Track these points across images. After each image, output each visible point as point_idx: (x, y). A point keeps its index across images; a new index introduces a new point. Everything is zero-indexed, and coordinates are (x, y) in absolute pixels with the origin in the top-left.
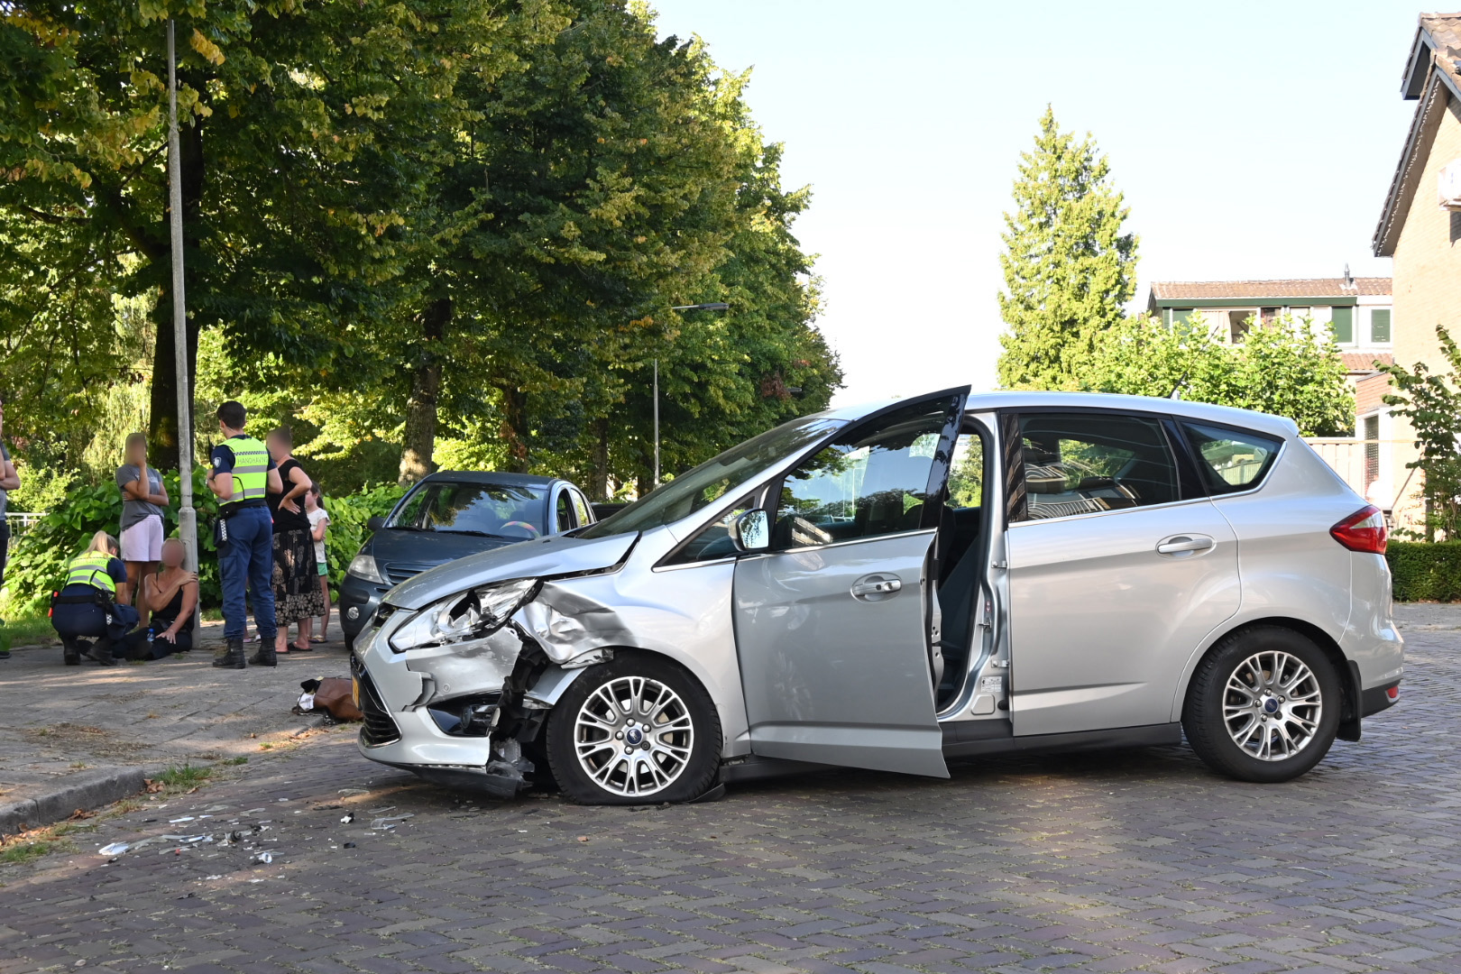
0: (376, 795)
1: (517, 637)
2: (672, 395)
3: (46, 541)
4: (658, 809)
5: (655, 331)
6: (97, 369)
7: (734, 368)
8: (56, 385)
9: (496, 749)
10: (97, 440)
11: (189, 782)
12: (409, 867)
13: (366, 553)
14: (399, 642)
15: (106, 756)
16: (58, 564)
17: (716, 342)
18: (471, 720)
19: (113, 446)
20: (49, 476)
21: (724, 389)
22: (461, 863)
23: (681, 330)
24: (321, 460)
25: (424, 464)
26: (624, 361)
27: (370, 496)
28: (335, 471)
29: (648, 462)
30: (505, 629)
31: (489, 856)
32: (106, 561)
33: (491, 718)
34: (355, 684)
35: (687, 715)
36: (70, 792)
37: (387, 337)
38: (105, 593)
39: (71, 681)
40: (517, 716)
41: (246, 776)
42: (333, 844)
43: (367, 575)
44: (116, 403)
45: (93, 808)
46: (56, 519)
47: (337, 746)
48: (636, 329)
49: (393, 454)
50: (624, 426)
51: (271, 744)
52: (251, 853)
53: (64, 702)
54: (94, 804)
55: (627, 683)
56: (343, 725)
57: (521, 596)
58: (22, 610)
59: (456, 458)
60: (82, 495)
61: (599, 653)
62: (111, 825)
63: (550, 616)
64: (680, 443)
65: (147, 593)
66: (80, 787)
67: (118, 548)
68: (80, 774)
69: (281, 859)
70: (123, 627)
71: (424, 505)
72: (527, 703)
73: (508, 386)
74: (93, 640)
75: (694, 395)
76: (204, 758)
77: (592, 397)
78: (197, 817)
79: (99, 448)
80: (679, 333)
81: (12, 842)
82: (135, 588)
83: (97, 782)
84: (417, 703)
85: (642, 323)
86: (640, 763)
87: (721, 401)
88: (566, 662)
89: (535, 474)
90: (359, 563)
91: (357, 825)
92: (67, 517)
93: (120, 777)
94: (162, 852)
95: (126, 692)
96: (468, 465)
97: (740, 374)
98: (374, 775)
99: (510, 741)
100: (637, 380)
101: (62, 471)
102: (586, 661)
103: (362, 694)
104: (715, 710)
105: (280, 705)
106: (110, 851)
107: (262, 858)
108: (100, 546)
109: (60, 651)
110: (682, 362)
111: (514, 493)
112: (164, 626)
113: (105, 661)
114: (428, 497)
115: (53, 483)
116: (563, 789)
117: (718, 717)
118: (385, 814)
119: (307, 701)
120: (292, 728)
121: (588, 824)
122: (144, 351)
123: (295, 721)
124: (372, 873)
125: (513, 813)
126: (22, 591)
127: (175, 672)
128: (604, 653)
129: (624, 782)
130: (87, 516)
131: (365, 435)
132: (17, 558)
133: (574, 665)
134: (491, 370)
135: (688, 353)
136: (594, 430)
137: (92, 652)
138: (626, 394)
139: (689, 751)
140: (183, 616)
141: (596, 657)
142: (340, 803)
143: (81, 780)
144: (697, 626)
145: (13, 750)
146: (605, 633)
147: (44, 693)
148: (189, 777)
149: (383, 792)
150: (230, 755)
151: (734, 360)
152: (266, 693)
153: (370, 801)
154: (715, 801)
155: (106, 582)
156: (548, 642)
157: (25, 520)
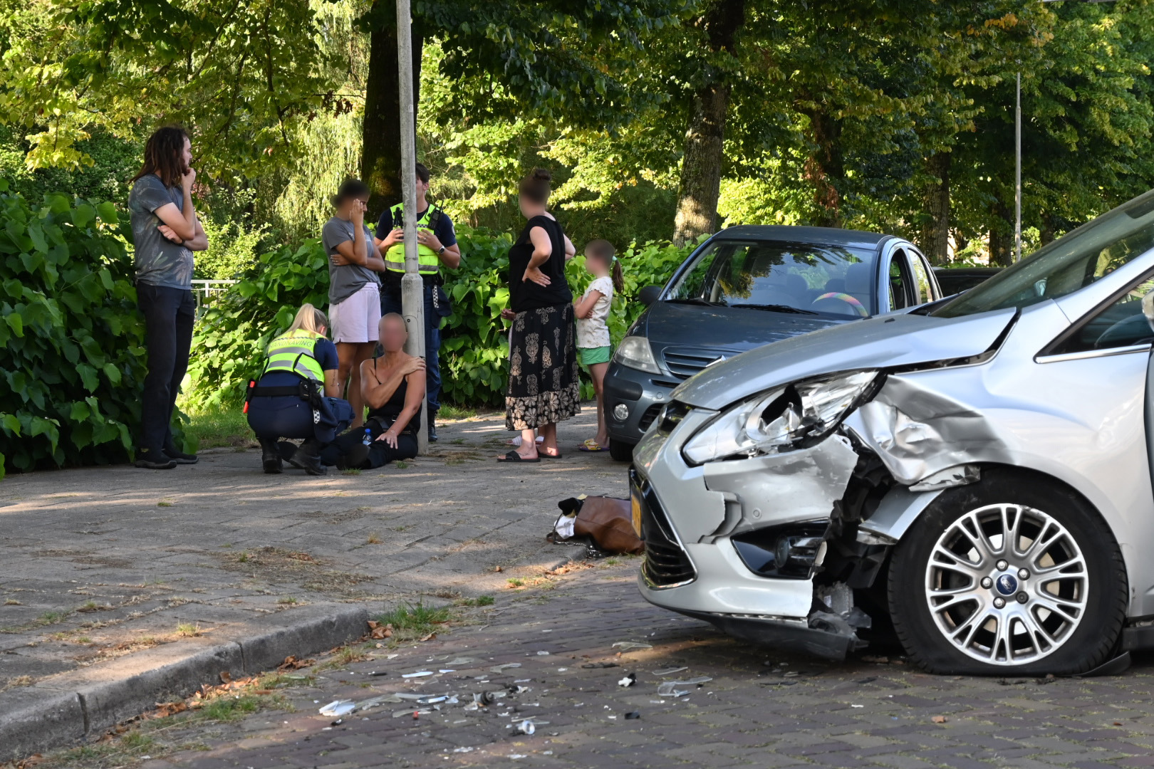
0: (661, 651)
1: (851, 448)
2: (1040, 120)
3: (236, 315)
4: (1039, 683)
5: (1018, 35)
6: (295, 97)
7: (1127, 82)
8: (245, 117)
9: (820, 596)
10: (292, 186)
11: (423, 626)
12: (711, 747)
13: (639, 333)
14: (694, 452)
15: (320, 590)
16: (249, 345)
17: (1102, 47)
18: (789, 557)
19: (311, 195)
20: (233, 233)
21: (1112, 112)
22: (778, 745)
23: (1054, 31)
24: (571, 210)
25: (707, 216)
26: (975, 75)
27: (637, 258)
28: (588, 225)
29: (1005, 213)
30: (835, 437)
31: (815, 737)
32: (313, 343)
33: (815, 555)
34: (636, 505)
35: (1080, 558)
36: (281, 634)
37: (660, 48)
38: (312, 384)
39: (273, 494)
40: (848, 553)
41: (493, 622)
42: (611, 713)
43: (639, 363)
44: (315, 140)
45: (307, 655)
46: (249, 287)
47: (607, 585)
48: (993, 32)
49: (663, 203)
50: (972, 163)
51: (522, 580)
52: (507, 720)
53: (266, 521)
54: (309, 651)
55: (998, 512)
56: (612, 559)
57: (857, 394)
58: (208, 402)
59: (745, 208)
60: (280, 257)
61: (961, 472)
62: (331, 678)
63: (894, 420)
64: (1051, 185)
65: (363, 384)
66: (292, 628)
67: (328, 325)
68: (291, 612)
69: (545, 730)
70: (334, 427)
71: (712, 272)
72: (862, 537)
73: (818, 112)
74: (297, 442)
75: (1070, 120)
76: (440, 596)
77: (930, 124)
78: (436, 671)
79: (294, 198)
80: (1051, 36)
81: (214, 695)
82: (350, 376)
83: (312, 622)
84: (718, 532)
85: (1001, 22)
86: (1014, 621)
87: (1108, 128)
88: (916, 483)
89: (851, 227)
90: (629, 346)
91: (638, 690)
92: (261, 285)
93: (338, 616)
94: (396, 715)
95: (340, 509)
96: (761, 217)
97: (1135, 91)
98: (657, 626)
99: (839, 586)
100: (991, 101)
101: (250, 227)
102: (943, 482)
103: (646, 518)
104: (1119, 552)
105: (531, 530)
106: (333, 710)
107: (523, 727)
108: (306, 324)
109: (257, 457)
110: (1054, 74)
111: (828, 254)
112: (383, 425)
113: (313, 470)
114: (717, 261)
115: (238, 241)
116: (909, 651)
117: (1122, 561)
118: (675, 676)
119: (566, 525)
120: (547, 560)
121: (945, 699)
122: (349, 71)
123: (551, 552)
124: (663, 753)
125: (842, 682)
126: (207, 379)
127: (399, 485)
128: (967, 472)
129: (991, 645)
130: (285, 284)
131: (629, 178)
132: (201, 337)
133: (926, 488)
134: (795, 90)
135: (1063, 62)
136: (933, 168)
137: (296, 458)
138: (976, 119)
139: (1082, 606)
140: (406, 414)
141: (957, 477)
142: (615, 660)
143: (293, 620)
144: (1096, 437)
145: (209, 579)
146: (969, 444)
147: (241, 509)
148: (423, 621)
149: (671, 648)
150: (471, 593)
151: (1127, 73)
152: (512, 514)
153: (653, 659)
154: (1118, 675)
155: (312, 369)
156: (891, 456)
157: (207, 289)
